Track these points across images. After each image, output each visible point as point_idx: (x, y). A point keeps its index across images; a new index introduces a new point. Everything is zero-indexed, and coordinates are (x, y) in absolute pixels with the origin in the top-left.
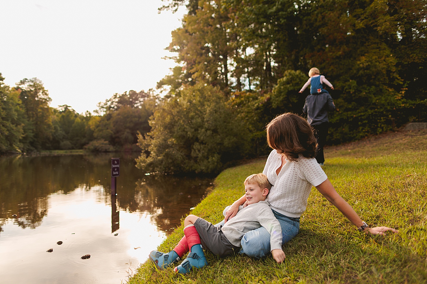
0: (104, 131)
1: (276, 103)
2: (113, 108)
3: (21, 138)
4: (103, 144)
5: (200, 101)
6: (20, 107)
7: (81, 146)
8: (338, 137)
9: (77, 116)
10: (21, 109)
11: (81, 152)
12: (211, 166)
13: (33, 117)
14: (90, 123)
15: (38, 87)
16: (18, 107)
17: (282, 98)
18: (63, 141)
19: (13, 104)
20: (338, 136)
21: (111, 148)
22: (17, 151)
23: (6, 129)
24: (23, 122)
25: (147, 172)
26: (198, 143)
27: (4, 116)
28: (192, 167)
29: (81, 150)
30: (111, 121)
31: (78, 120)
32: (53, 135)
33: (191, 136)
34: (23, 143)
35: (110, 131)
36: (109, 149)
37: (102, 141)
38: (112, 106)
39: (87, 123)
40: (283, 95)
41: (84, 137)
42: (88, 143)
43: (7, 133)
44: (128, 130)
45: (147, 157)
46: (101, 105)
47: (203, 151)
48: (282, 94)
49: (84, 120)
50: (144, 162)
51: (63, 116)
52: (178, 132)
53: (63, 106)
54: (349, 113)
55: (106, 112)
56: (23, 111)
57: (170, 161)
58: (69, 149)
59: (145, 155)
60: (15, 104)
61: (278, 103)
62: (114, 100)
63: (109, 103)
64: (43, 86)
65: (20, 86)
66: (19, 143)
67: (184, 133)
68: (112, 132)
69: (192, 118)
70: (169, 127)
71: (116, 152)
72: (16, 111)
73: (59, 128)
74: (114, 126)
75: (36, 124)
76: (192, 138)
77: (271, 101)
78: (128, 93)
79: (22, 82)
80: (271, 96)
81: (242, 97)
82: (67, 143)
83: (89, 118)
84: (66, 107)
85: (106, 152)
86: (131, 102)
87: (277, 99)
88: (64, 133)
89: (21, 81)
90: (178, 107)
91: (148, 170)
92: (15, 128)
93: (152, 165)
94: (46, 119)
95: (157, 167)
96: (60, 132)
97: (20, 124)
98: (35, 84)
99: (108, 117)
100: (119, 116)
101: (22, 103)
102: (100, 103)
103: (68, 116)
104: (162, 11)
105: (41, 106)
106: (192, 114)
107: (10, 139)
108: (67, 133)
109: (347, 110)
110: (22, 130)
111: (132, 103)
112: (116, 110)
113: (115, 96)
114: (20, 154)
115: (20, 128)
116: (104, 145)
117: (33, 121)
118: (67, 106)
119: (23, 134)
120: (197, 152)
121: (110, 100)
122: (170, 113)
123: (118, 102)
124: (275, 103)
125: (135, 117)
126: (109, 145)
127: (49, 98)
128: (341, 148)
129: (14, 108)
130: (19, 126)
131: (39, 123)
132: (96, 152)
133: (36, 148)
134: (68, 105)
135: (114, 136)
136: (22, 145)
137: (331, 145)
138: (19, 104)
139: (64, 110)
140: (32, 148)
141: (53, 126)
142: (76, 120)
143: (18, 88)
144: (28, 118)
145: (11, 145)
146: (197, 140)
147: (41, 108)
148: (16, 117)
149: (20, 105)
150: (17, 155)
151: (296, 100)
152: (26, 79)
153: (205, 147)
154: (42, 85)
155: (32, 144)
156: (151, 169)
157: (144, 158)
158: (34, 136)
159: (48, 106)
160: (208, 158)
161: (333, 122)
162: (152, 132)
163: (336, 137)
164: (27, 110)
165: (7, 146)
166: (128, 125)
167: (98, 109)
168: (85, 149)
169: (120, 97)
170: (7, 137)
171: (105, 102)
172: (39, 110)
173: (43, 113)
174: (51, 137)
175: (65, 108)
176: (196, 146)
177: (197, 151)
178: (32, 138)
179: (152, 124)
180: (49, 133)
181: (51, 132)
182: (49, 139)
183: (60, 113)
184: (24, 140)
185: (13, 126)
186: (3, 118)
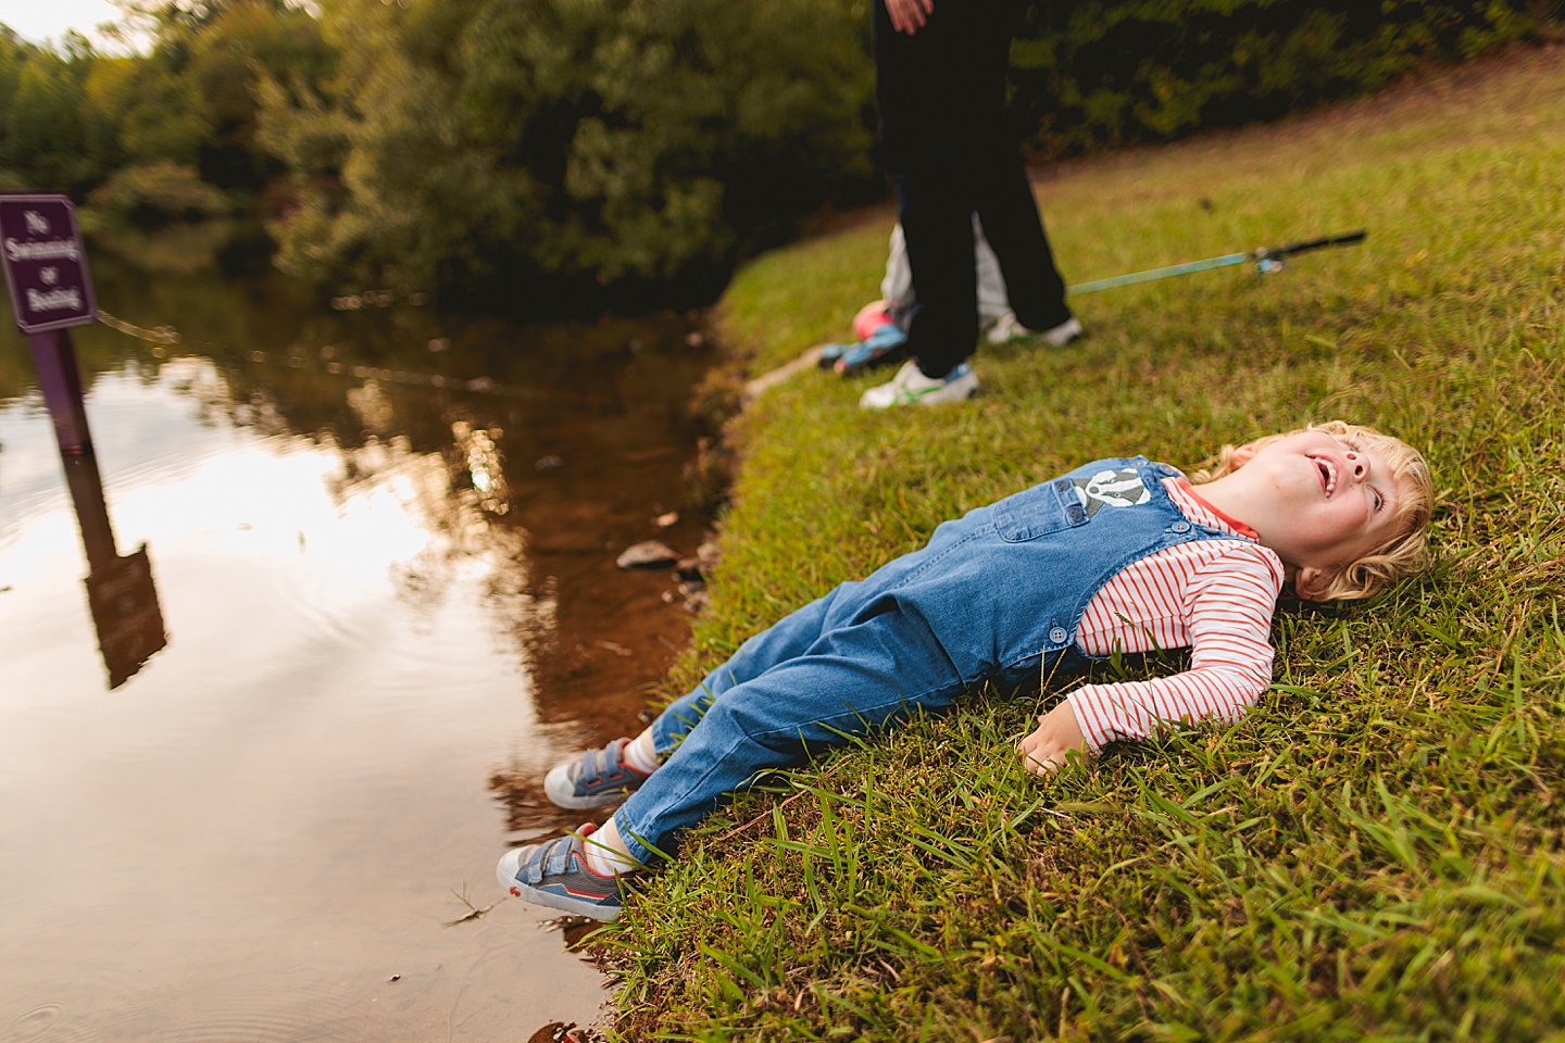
0: (167, 123)
4: (170, 181)
8: (1284, 81)
9: (25, 54)
12: (680, 247)
21: (213, 199)
25: (344, 292)
26: (596, 125)
28: (573, 255)
30: (190, 76)
31: (33, 72)
33: (557, 88)
35: (193, 125)
36: (204, 203)
37: (166, 170)
38: (183, 4)
41: (81, 151)
42: (104, 180)
45: (333, 213)
47: (632, 165)
49: (66, 77)
50: (320, 236)
52: (484, 70)
55: (158, 32)
57: (458, 229)
59: (320, 203)
67: (516, 76)
68: (203, 129)
71: (237, 215)
74: (208, 100)
83: (85, 66)
91: (352, 278)
93: (365, 256)
95: (396, 262)
99: (175, 58)
100: (225, 54)
112: (206, 22)
116: (176, 188)
120: (600, 171)
126: (201, 183)
132: (149, 217)
135: (215, 144)
142: (25, 78)
146: (590, 104)
153: (638, 143)
156: (364, 272)
157: (317, 219)
160: (658, 204)
163: (1276, 78)
168: (97, 205)
176: (592, 139)
177: (595, 164)
179: (338, 31)
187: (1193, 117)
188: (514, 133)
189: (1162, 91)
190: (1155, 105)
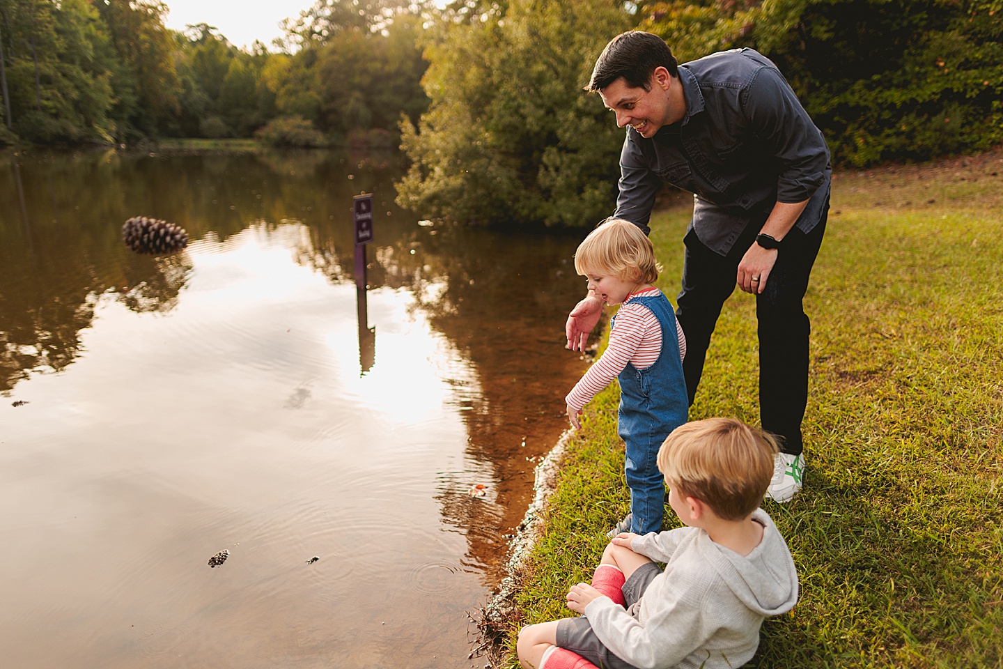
0: (301, 94)
1: (770, 39)
2: (320, 33)
3: (109, 107)
4: (299, 127)
5: (560, 32)
6: (95, 26)
7: (250, 132)
8: (927, 142)
9: (232, 53)
10: (99, 33)
11: (249, 146)
13: (130, 55)
14: (267, 72)
16: (91, 26)
17: (787, 25)
18: (205, 118)
19: (78, 19)
20: (930, 138)
21: (320, 139)
22: (105, 139)
23: (72, 84)
24: (109, 67)
25: (424, 217)
26: (554, 150)
27: (62, 51)
28: (535, 209)
29: (250, 142)
30: (316, 69)
31: (236, 64)
32: (181, 102)
33: (536, 128)
34: (117, 119)
35: (313, 96)
36: (314, 140)
37: (297, 120)
38: (317, 29)
39: (258, 72)
40: (793, 18)
41: (254, 107)
42: (264, 124)
43: (75, 95)
44: (357, 94)
45: (423, 180)
46: (289, 26)
47: (569, 172)
48: (791, 14)
49: (252, 66)
50: (416, 191)
51: (200, 54)
52: (501, 117)
53: (198, 26)
54: (973, 73)
55: (302, 44)
56: (105, 38)
57: (480, 192)
58: (222, 137)
59: (418, 175)
60: (84, 19)
61: (774, 41)
62: (320, 13)
63: (309, 22)
66: (105, 120)
67: (515, 120)
68: (319, 98)
69: (540, 79)
70: (479, 102)
71: (331, 147)
72: (89, 37)
73: (193, 85)
74: (324, 82)
75: (140, 72)
76: (537, 134)
77: (756, 31)
80: (756, 18)
81: (671, 20)
82: (215, 121)
83: (261, 60)
84: (206, 30)
85: (309, 147)
86: (363, 18)
87: (774, 27)
88: (206, 97)
90: (502, 45)
91: (427, 212)
92: (91, 82)
93: (436, 202)
94: (161, 61)
95: (448, 204)
96: (198, 95)
97: (102, 73)
99: (309, 58)
100: (336, 57)
101: (101, 18)
102: (285, 22)
103: (212, 53)
105: (146, 25)
106: (539, 67)
107: (83, 107)
108: (214, 96)
109: (966, 65)
110: (108, 88)
111: (363, 22)
112: (327, 39)
113: (323, 3)
114: (111, 145)
115: (104, 81)
116: (301, 131)
117: (131, 65)
118: (207, 27)
119: (112, 98)
120: (553, 174)
121: (311, 13)
122: (480, 63)
123: (332, 19)
124: (766, 40)
125: (374, 59)
126: (315, 129)
127: (163, 5)
128: (935, 175)
129: (82, 31)
130: (100, 78)
131: (145, 69)
133: (147, 133)
134: (210, 25)
135: (324, 108)
136: (113, 125)
137: (903, 163)
138: (93, 20)
139: (200, 36)
140: (137, 133)
141: (179, 80)
142: (232, 68)
144: (118, 55)
145: (89, 124)
146: (552, 139)
147: (147, 32)
148: (90, 54)
149: (97, 23)
150: (105, 148)
151: (826, 32)
153: (572, 161)
155: (136, 121)
156: (434, 209)
157: (416, 182)
158: (137, 103)
159: (163, 27)
160: (580, 190)
161: (921, 101)
162: (434, 114)
163: (923, 140)
164: (115, 36)
165: (81, 127)
166: (357, 80)
167: (282, 35)
168: (260, 138)
169: (334, 5)
170: (77, 105)
171: (298, 17)
172: (143, 36)
173: (152, 45)
174: (178, 107)
175: (202, 32)
176: (550, 156)
177: (551, 169)
178: (133, 108)
179: (433, 91)
180: (172, 95)
181: (177, 94)
182: (172, 111)
183: (193, 44)
184: (115, 113)
185: (87, 77)
186: (60, 56)
187: (878, 157)
188: (512, 146)
189: (860, 141)
190: (856, 149)
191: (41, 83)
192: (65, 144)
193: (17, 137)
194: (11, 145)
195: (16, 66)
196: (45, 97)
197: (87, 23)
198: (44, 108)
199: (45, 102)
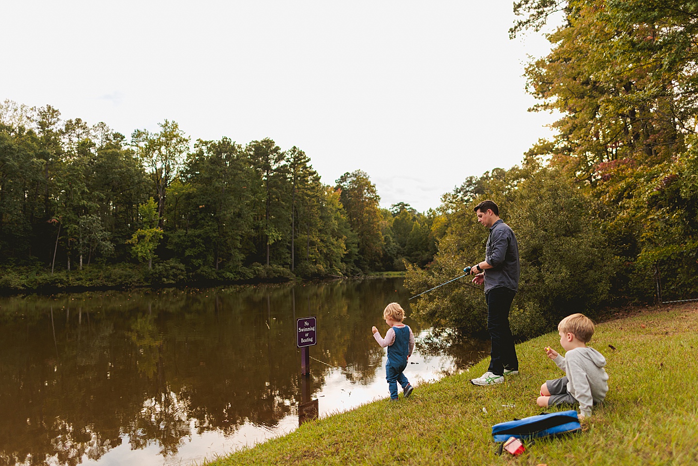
3: (342, 256)
6: (341, 213)
9: (417, 217)
10: (342, 216)
13: (358, 225)
15: (361, 183)
16: (338, 212)
18: (397, 258)
19: (331, 210)
22: (338, 274)
23: (325, 245)
24: (346, 234)
27: (321, 228)
31: (417, 224)
32: (383, 250)
34: (346, 263)
38: (466, 198)
39: (430, 228)
43: (325, 250)
49: (426, 225)
51: (396, 220)
53: (398, 205)
56: (345, 218)
60: (334, 209)
62: (467, 188)
63: (460, 195)
64: (369, 180)
65: (342, 185)
66: (340, 263)
72: (337, 218)
73: (391, 239)
75: (362, 234)
78: (490, 175)
79: (343, 179)
83: (432, 220)
84: (403, 206)
88: (398, 246)
89: (342, 177)
92: (335, 242)
94: (374, 227)
96: (394, 244)
97: (341, 237)
98: (358, 179)
101: (344, 208)
102: (446, 196)
103: (403, 219)
104: (517, 34)
105: (367, 209)
107: (328, 258)
108: (403, 246)
110: (343, 245)
113: (470, 182)
114: (341, 277)
115: (342, 242)
117: (357, 231)
118: (403, 204)
119: (345, 251)
121: (462, 189)
127: (376, 196)
129: (333, 216)
130: (340, 240)
131: (365, 233)
133: (363, 269)
134: (405, 203)
136: (344, 265)
138: (339, 209)
139: (399, 210)
140: (357, 269)
141: (383, 237)
143: (338, 187)
144: (351, 226)
145: (331, 266)
147: (367, 212)
148: (336, 227)
149: (342, 211)
150: (338, 279)
152: (348, 173)
154: (367, 179)
155: (357, 263)
158: (358, 252)
164: (350, 216)
165: (327, 268)
169: (478, 183)
170: (326, 256)
171: (453, 193)
172: (365, 215)
173: (369, 219)
174: (382, 253)
175: (401, 207)
178: (357, 255)
180: (379, 246)
181: (381, 245)
182: (378, 255)
183: (394, 215)
184: (346, 259)
185: (333, 240)
186: (320, 231)
191: (310, 246)
192: (318, 278)
193: (295, 275)
194: (292, 280)
195: (299, 238)
196: (312, 253)
197: (337, 211)
198: (310, 259)
199: (311, 256)
